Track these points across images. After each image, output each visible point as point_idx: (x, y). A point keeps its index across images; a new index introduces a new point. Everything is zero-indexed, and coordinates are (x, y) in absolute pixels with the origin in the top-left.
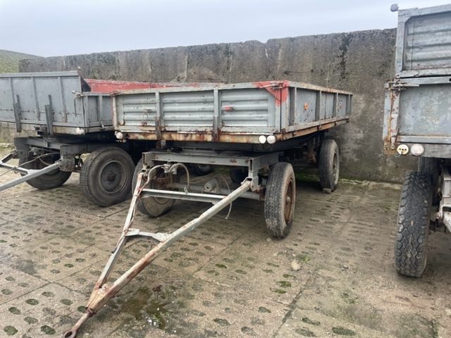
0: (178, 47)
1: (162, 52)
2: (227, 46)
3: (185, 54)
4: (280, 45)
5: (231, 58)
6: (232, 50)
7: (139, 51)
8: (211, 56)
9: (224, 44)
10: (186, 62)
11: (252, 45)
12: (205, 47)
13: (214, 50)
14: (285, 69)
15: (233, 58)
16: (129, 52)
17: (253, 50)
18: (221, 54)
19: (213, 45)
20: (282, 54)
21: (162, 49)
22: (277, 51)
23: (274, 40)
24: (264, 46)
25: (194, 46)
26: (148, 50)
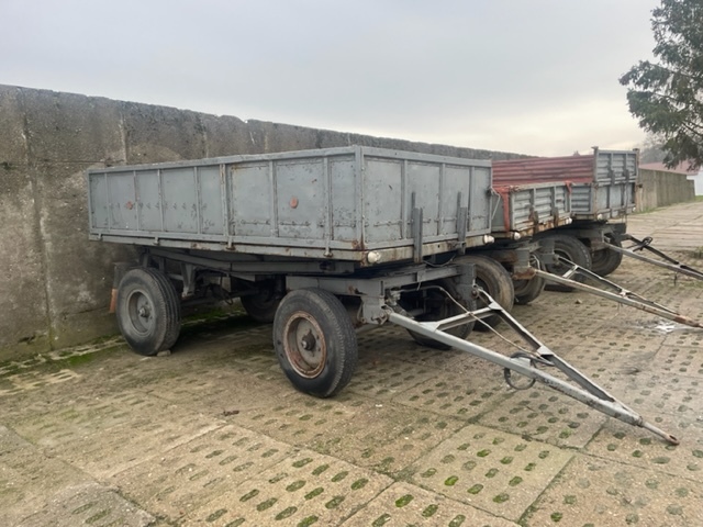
3: (119, 116)
4: (264, 129)
5: (206, 137)
6: (206, 125)
8: (173, 128)
10: (123, 133)
15: (209, 138)
17: (235, 130)
18: (189, 128)
20: (268, 142)
22: (263, 138)
23: (257, 122)
24: (247, 127)
25: (137, 104)
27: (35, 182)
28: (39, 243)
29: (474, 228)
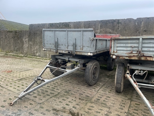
0: (96, 21)
1: (89, 22)
2: (118, 20)
3: (100, 23)
4: (143, 20)
5: (120, 25)
6: (121, 22)
7: (80, 22)
8: (111, 24)
9: (117, 19)
10: (100, 26)
11: (130, 20)
12: (109, 21)
13: (112, 22)
14: (144, 30)
15: (121, 25)
16: (75, 22)
17: (130, 22)
18: (115, 23)
19: (112, 20)
20: (143, 24)
21: (89, 21)
22: (141, 23)
23: (140, 18)
24: (135, 20)
25: (104, 20)
26: (83, 22)
29: (85, 49)
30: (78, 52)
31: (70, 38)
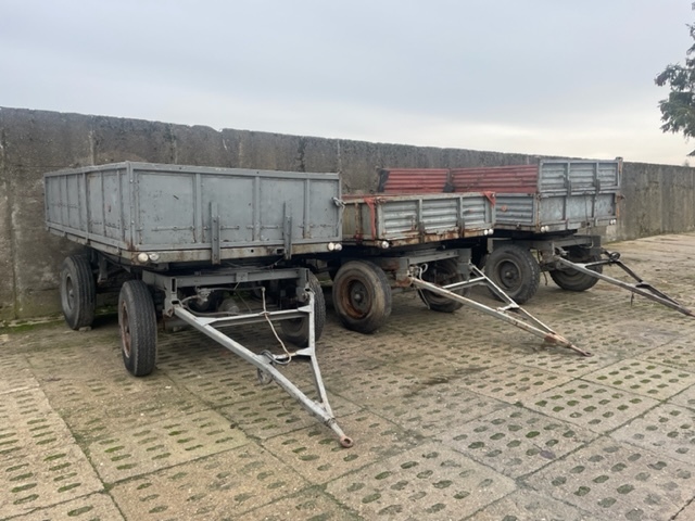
2: (168, 127)
3: (89, 128)
4: (239, 137)
5: (175, 145)
6: (176, 134)
8: (142, 137)
13: (145, 130)
15: (179, 146)
17: (206, 139)
18: (158, 137)
20: (243, 149)
22: (237, 145)
23: (232, 130)
24: (221, 135)
27: (8, 183)
28: (10, 232)
29: (315, 236)
30: (299, 247)
31: (270, 202)
